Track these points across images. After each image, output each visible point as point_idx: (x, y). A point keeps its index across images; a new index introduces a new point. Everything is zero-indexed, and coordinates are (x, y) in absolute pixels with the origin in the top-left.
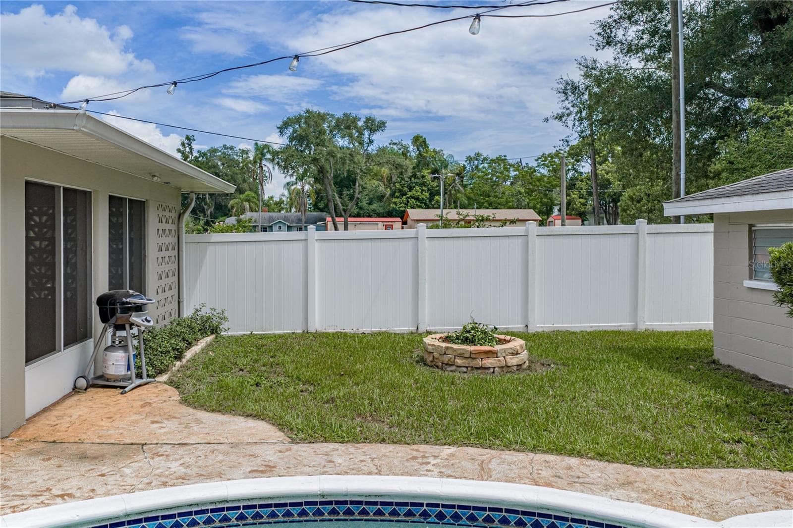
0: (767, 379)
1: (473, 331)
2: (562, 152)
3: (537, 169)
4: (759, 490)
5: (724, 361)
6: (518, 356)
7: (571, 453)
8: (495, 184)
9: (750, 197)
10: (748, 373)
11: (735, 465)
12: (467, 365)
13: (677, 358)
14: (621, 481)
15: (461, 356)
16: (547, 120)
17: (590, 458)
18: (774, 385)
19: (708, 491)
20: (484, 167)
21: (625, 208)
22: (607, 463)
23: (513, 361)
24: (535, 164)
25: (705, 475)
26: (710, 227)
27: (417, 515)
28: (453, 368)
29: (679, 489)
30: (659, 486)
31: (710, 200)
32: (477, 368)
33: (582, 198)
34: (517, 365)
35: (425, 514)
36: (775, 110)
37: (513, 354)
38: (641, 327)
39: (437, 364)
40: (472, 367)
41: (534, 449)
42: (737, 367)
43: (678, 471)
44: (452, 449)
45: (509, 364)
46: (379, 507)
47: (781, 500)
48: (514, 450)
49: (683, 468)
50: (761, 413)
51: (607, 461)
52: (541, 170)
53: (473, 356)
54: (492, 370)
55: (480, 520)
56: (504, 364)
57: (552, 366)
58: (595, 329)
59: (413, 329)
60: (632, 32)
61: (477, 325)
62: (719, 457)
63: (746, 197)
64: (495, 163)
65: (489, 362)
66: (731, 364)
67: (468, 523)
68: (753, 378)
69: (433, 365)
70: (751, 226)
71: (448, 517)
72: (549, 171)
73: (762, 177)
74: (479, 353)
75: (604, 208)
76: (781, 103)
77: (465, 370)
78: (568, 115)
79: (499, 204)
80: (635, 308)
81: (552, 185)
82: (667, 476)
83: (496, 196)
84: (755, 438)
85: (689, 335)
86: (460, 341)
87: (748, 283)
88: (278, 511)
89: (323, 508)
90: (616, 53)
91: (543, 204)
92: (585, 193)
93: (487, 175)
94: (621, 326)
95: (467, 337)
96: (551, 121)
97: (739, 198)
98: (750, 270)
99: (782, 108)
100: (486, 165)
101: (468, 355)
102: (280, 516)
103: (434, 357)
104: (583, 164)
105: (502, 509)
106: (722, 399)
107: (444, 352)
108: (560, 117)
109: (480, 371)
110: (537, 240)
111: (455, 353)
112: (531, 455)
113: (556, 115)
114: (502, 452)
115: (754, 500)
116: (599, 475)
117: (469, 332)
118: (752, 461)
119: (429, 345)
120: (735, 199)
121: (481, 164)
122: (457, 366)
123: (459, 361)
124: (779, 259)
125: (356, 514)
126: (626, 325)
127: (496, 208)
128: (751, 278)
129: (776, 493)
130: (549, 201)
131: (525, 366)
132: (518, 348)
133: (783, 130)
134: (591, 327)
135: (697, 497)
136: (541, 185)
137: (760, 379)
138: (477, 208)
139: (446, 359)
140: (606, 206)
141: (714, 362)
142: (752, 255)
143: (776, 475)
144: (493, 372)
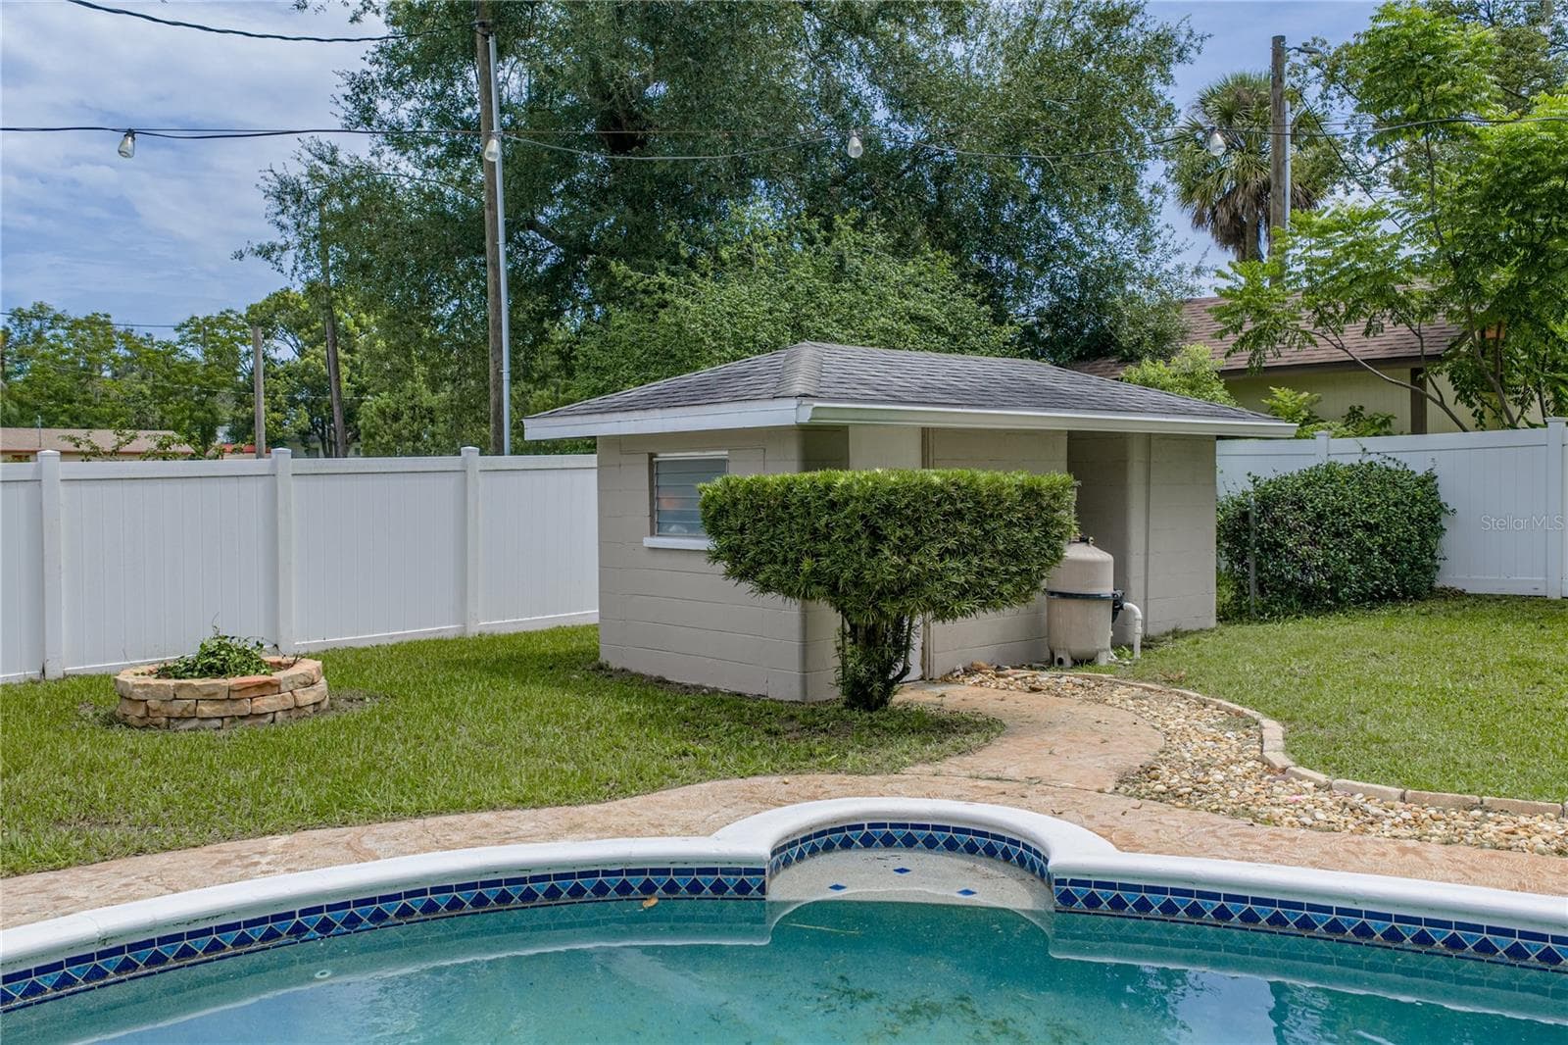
0: (676, 680)
1: (223, 652)
2: (233, 316)
3: (181, 347)
4: (728, 801)
5: (615, 665)
6: (315, 687)
7: (478, 807)
8: (87, 374)
9: (657, 411)
10: (651, 677)
11: (689, 781)
12: (223, 715)
13: (551, 668)
14: (566, 826)
15: (211, 698)
16: (240, 256)
17: (508, 808)
18: (687, 687)
19: (675, 814)
20: (55, 336)
21: (372, 430)
22: (533, 810)
23: (307, 697)
24: (175, 337)
25: (662, 798)
26: (592, 460)
27: (285, 934)
28: (194, 723)
29: (641, 818)
30: (613, 820)
31: (599, 416)
32: (242, 717)
33: (277, 410)
34: (314, 704)
35: (299, 930)
36: (647, 281)
37: (306, 685)
38: (473, 630)
39: (156, 721)
40: (233, 716)
41: (419, 813)
42: (634, 670)
43: (628, 800)
44: (282, 840)
45: (301, 703)
46: (214, 936)
47: (758, 805)
48: (387, 820)
49: (631, 796)
50: (694, 718)
51: (533, 807)
52: (189, 350)
53: (233, 696)
54: (270, 717)
55: (392, 915)
56: (291, 704)
57: (368, 700)
58: (399, 640)
59: (35, 673)
60: (405, 111)
61: (227, 641)
62: (670, 776)
63: (652, 412)
64: (83, 330)
65: (265, 703)
66: (626, 667)
67: (372, 925)
68: (659, 682)
69: (147, 724)
70: (652, 456)
71: (338, 925)
72: (207, 353)
73: (661, 384)
74: (247, 688)
75: (320, 431)
76: (654, 271)
77: (218, 723)
78: (284, 249)
79: (97, 419)
80: (463, 598)
81: (214, 383)
82: (619, 809)
83: (88, 402)
84: (701, 747)
85: (552, 634)
86: (196, 674)
87: (650, 542)
88: (12, 990)
89: (104, 964)
90: (374, 144)
91: (195, 421)
92: (284, 401)
93: (63, 352)
94: (440, 631)
95: (214, 662)
96: (248, 257)
97: (642, 413)
98: (652, 521)
99: (656, 279)
100: (61, 332)
101: (225, 696)
102: (17, 997)
103: (148, 708)
104: (276, 343)
105: (426, 890)
106: (640, 709)
107: (172, 696)
108: (266, 252)
109: (247, 723)
110: (294, 483)
111: (198, 695)
112: (419, 822)
113: (256, 248)
114: (369, 827)
115: (730, 811)
116: (533, 824)
117: (213, 654)
118: (705, 773)
119: (135, 686)
120: (637, 415)
121: (50, 328)
122: (203, 719)
123: (206, 709)
124: (713, 499)
125: (171, 959)
126: (448, 629)
127: (89, 426)
128: (652, 534)
129: (748, 800)
130: (209, 415)
131: (325, 705)
132: (314, 672)
133: (656, 313)
134: (392, 637)
135: (666, 822)
136: (190, 380)
137: (668, 682)
138: (44, 426)
139: (177, 708)
140: (323, 428)
141: (601, 667)
142: (653, 499)
143: (737, 782)
144: (273, 721)
